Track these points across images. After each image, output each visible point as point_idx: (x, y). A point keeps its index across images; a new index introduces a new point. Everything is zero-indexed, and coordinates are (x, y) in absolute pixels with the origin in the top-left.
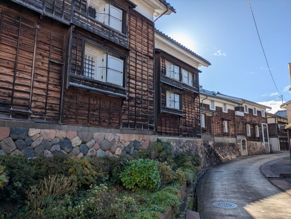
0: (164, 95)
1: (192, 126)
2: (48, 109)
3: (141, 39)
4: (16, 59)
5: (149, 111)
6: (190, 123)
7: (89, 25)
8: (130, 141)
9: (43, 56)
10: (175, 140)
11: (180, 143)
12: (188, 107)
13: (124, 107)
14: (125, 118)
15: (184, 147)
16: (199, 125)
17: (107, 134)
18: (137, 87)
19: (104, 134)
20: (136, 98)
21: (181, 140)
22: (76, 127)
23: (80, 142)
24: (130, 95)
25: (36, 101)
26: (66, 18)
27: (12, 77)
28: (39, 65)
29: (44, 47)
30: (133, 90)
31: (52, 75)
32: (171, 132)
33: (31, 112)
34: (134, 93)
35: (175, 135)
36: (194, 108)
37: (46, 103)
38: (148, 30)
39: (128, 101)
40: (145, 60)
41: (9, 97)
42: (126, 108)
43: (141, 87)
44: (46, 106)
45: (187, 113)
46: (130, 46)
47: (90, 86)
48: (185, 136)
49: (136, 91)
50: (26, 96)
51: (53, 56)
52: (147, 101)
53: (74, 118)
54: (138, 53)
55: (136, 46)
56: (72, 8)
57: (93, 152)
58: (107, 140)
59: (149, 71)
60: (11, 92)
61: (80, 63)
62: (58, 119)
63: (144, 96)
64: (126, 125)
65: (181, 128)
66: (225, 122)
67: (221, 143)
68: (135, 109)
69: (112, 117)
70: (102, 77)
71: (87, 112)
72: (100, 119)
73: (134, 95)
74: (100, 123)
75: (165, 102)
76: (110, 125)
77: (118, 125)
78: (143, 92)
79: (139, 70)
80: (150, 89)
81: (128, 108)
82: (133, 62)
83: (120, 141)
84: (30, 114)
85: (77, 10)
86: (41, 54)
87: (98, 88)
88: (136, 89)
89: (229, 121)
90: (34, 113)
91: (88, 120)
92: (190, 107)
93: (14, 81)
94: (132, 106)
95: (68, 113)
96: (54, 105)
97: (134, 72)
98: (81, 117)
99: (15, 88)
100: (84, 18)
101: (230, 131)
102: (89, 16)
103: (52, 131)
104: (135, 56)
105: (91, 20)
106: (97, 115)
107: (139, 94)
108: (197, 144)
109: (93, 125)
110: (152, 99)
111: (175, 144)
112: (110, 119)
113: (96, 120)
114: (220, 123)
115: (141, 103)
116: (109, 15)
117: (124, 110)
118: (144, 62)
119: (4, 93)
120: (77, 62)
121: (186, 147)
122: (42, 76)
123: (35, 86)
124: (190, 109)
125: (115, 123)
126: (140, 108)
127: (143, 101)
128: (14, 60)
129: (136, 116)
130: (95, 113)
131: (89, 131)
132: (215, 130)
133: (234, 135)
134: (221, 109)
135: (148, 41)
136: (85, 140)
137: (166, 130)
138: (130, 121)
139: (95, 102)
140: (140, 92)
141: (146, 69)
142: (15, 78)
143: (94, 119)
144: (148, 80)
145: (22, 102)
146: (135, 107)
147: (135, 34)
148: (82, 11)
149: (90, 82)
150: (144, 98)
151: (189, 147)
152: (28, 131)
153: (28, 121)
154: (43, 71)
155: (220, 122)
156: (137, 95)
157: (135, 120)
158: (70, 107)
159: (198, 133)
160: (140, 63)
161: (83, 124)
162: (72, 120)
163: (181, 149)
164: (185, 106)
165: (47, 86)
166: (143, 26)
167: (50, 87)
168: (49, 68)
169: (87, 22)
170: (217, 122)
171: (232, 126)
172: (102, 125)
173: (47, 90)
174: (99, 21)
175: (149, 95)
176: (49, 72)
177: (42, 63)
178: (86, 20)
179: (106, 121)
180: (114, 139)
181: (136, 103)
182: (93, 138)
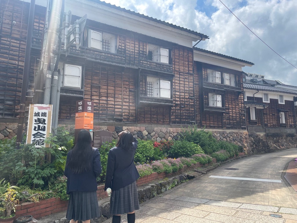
0: (207, 97)
1: (236, 120)
2: (130, 116)
3: (183, 63)
4: (115, 92)
5: (190, 112)
6: (234, 117)
7: (149, 65)
8: (177, 133)
9: (126, 88)
10: (219, 131)
11: (223, 134)
12: (232, 104)
13: (172, 111)
14: (173, 118)
15: (228, 137)
16: (244, 119)
17: (162, 128)
18: (181, 97)
19: (160, 128)
20: (181, 104)
21: (224, 131)
22: (144, 125)
23: (147, 133)
24: (176, 103)
25: (125, 112)
26: (136, 66)
27: (114, 102)
28: (125, 93)
29: (126, 83)
30: (178, 99)
31: (131, 97)
32: (215, 125)
33: (123, 118)
34: (179, 101)
35: (218, 127)
36: (238, 104)
37: (129, 113)
38: (188, 55)
39: (175, 106)
40: (187, 77)
41: (113, 112)
42: (174, 111)
43: (184, 96)
44: (129, 115)
45: (230, 109)
46: (175, 70)
47: (151, 101)
48: (228, 128)
49: (180, 100)
50: (120, 110)
51: (131, 87)
52: (189, 105)
53: (143, 120)
54: (181, 74)
55: (179, 69)
56: (139, 59)
57: (155, 139)
58: (162, 132)
59: (190, 84)
60: (114, 109)
61: (145, 89)
62: (135, 121)
63: (186, 102)
64: (174, 122)
65: (225, 122)
66: (282, 113)
67: (277, 134)
68: (180, 112)
69: (165, 118)
70: (158, 94)
71: (150, 116)
72: (157, 119)
73: (179, 102)
74: (158, 122)
75: (208, 102)
76: (163, 123)
77: (169, 122)
78: (185, 99)
79: (182, 85)
80: (191, 96)
81: (175, 111)
82: (178, 80)
83: (171, 132)
84: (123, 119)
85: (142, 59)
86: (125, 87)
87: (155, 102)
88: (180, 98)
89: (287, 112)
90: (125, 119)
91: (151, 121)
92: (234, 104)
93: (115, 103)
94: (178, 110)
95: (140, 117)
96: (133, 114)
97: (179, 87)
98: (147, 119)
99: (115, 107)
100: (145, 62)
101: (288, 122)
102: (148, 60)
103: (133, 127)
104: (179, 76)
105: (149, 62)
106: (156, 118)
107: (182, 101)
108: (241, 135)
109: (154, 123)
110: (193, 103)
111: (219, 135)
112: (163, 119)
113: (155, 120)
114: (276, 115)
115: (185, 107)
116: (160, 55)
117: (173, 113)
118: (186, 78)
119: (111, 110)
120: (143, 89)
121: (229, 138)
122: (127, 99)
123: (123, 104)
124: (234, 105)
125: (166, 121)
126: (183, 110)
127: (186, 105)
128: (114, 93)
129: (181, 116)
130: (154, 116)
131: (151, 127)
132: (270, 122)
133: (293, 126)
134: (277, 101)
135: (188, 63)
136: (150, 132)
137: (210, 124)
138: (177, 120)
139: (154, 110)
140: (184, 100)
141: (187, 83)
142: (115, 101)
143: (154, 120)
144: (189, 90)
145: (118, 113)
146: (180, 110)
147: (178, 60)
148: (144, 59)
149: (151, 99)
150: (187, 103)
151: (233, 137)
152: (122, 128)
153: (122, 123)
154: (126, 96)
155: (276, 113)
156: (181, 102)
157: (180, 119)
158: (141, 114)
159: (243, 126)
160: (183, 80)
161: (148, 123)
162: (142, 121)
163: (225, 139)
164: (228, 103)
165: (129, 104)
166: (184, 53)
167: (131, 104)
168: (129, 94)
169: (147, 64)
170: (272, 114)
171: (291, 117)
172: (159, 123)
173: (129, 106)
174: (155, 61)
175: (190, 101)
176: (129, 96)
177: (126, 92)
178: (147, 63)
179: (161, 120)
180: (167, 131)
181: (180, 107)
182: (154, 131)
